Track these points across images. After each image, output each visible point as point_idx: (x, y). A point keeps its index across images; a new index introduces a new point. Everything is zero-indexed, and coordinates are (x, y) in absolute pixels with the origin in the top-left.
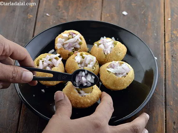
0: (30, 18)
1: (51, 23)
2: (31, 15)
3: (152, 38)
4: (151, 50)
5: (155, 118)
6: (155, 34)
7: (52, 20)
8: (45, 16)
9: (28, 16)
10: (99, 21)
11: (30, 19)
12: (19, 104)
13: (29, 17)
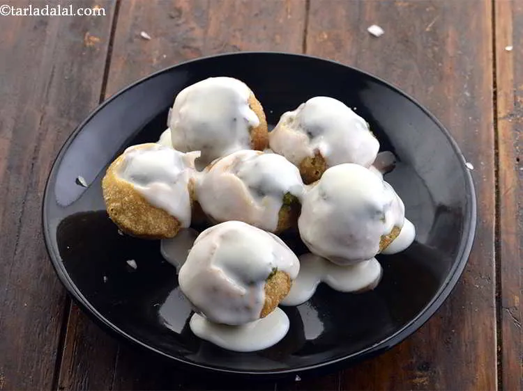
0: (91, 44)
1: (155, 60)
2: (95, 36)
3: (457, 105)
4: (454, 142)
5: (466, 345)
6: (468, 94)
7: (157, 52)
8: (135, 40)
9: (86, 38)
10: (300, 53)
11: (92, 50)
12: (59, 304)
13: (89, 41)
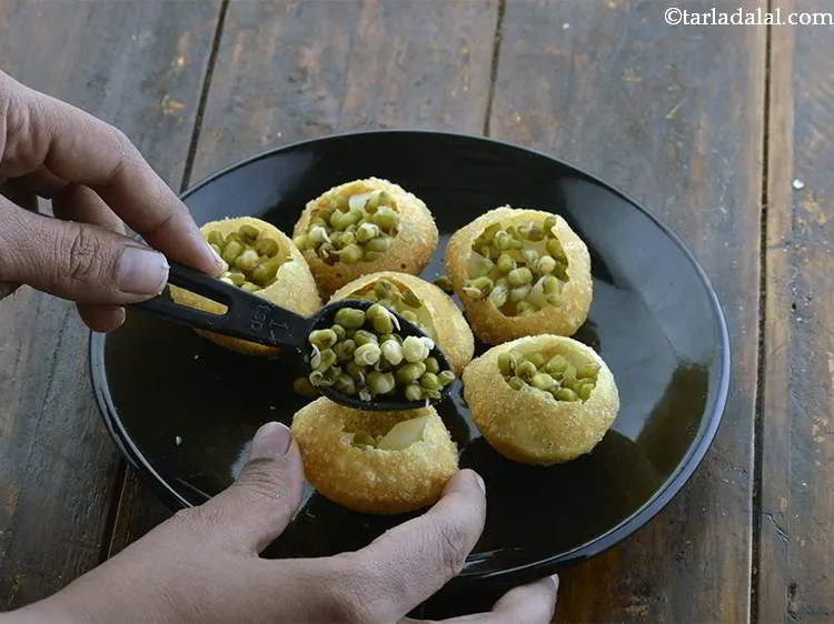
0: (171, 111)
1: (264, 139)
2: (179, 101)
3: (708, 225)
4: (702, 271)
5: (707, 564)
6: (724, 211)
7: (268, 128)
8: (237, 109)
9: (164, 104)
10: (480, 136)
11: (172, 120)
12: (108, 476)
13: (169, 108)
